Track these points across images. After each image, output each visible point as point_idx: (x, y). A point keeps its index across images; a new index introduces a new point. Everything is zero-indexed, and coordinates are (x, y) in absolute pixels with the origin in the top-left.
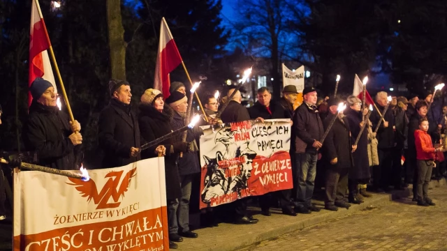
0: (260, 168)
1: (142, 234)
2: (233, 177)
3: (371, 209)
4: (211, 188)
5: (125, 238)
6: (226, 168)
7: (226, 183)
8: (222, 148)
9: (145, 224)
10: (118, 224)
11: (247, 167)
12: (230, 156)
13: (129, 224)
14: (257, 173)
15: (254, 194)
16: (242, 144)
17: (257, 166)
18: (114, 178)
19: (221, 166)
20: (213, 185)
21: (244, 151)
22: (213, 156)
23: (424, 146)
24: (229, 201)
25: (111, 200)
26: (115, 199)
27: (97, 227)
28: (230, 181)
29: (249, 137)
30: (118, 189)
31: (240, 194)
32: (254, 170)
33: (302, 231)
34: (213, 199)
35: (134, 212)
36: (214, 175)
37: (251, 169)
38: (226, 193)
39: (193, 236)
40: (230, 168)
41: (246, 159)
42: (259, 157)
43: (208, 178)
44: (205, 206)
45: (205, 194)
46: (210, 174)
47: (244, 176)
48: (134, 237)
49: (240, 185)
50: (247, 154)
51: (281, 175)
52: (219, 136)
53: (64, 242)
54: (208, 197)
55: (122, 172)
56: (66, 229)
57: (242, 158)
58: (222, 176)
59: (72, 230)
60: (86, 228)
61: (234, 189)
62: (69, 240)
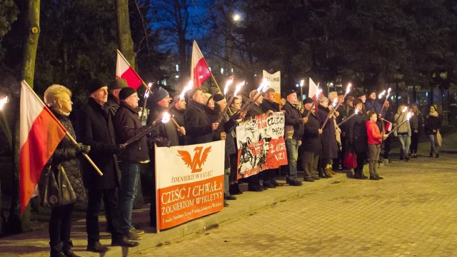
0: (275, 148)
1: (213, 192)
2: (257, 156)
3: (338, 182)
4: (244, 164)
5: (205, 194)
6: (253, 149)
7: (253, 160)
8: (249, 134)
9: (215, 186)
10: (201, 183)
11: (266, 148)
12: (255, 140)
13: (207, 185)
14: (272, 152)
15: (271, 168)
16: (262, 131)
17: (272, 147)
18: (198, 151)
19: (250, 148)
20: (246, 162)
21: (263, 136)
22: (245, 141)
23: (374, 133)
24: (255, 173)
25: (197, 167)
26: (200, 166)
27: (192, 185)
28: (255, 159)
29: (266, 126)
30: (200, 158)
31: (261, 167)
32: (270, 149)
33: (298, 196)
34: (246, 172)
35: (210, 177)
36: (246, 155)
37: (268, 149)
38: (253, 167)
39: (234, 199)
40: (256, 149)
41: (265, 143)
42: (274, 140)
43: (242, 157)
44: (240, 177)
45: (240, 169)
46: (243, 154)
47: (264, 155)
48: (209, 194)
49: (262, 161)
50: (265, 138)
51: (281, 154)
52: (247, 126)
53: (177, 195)
54: (242, 171)
55: (202, 147)
56: (177, 186)
57: (262, 141)
58: (251, 155)
59: (180, 187)
60: (187, 186)
61: (258, 164)
62: (178, 193)
